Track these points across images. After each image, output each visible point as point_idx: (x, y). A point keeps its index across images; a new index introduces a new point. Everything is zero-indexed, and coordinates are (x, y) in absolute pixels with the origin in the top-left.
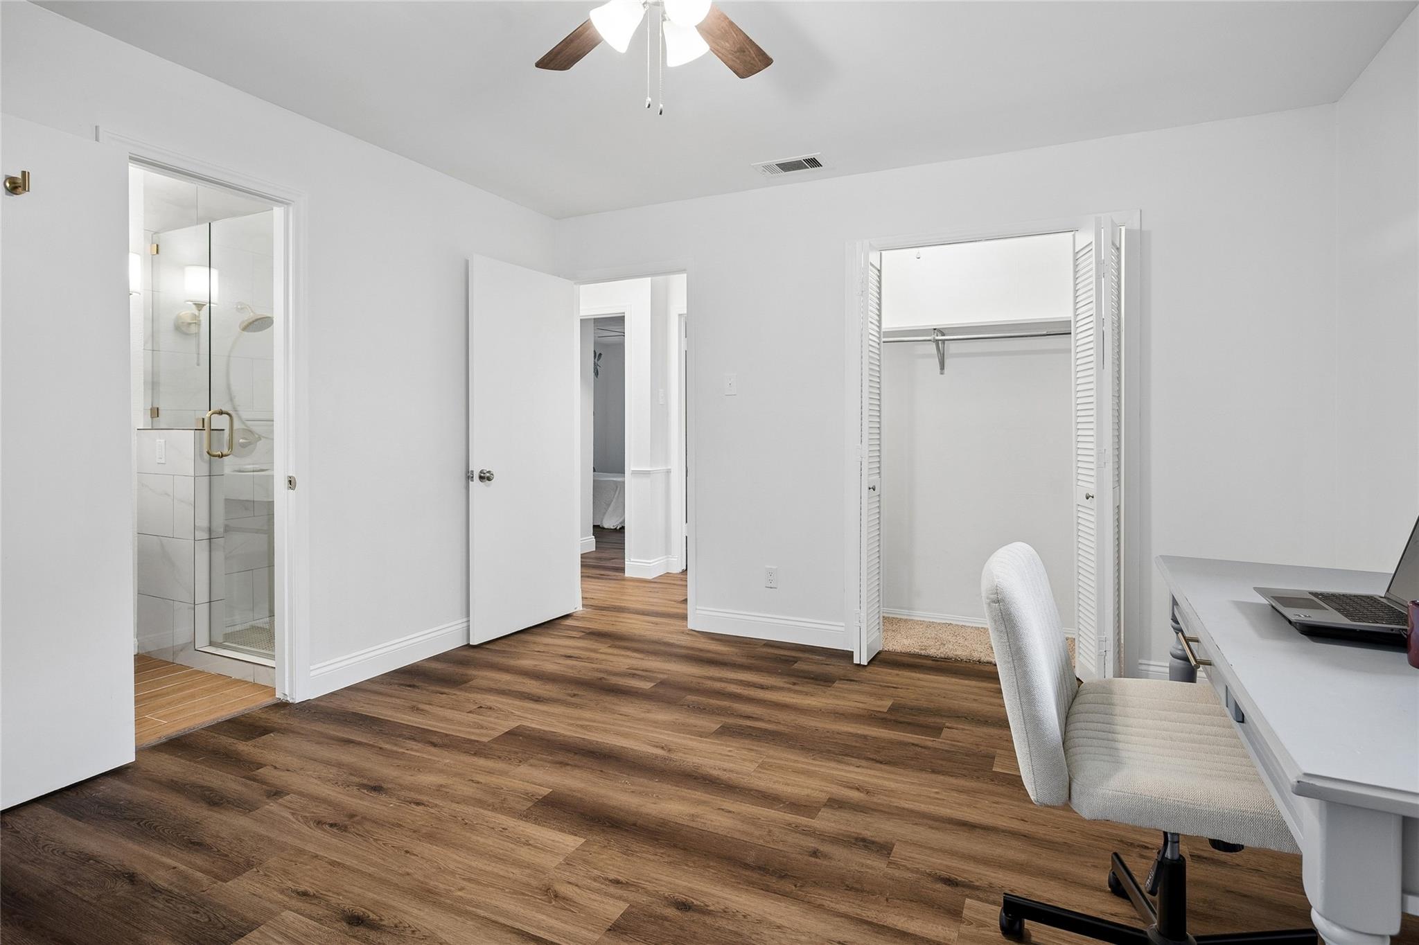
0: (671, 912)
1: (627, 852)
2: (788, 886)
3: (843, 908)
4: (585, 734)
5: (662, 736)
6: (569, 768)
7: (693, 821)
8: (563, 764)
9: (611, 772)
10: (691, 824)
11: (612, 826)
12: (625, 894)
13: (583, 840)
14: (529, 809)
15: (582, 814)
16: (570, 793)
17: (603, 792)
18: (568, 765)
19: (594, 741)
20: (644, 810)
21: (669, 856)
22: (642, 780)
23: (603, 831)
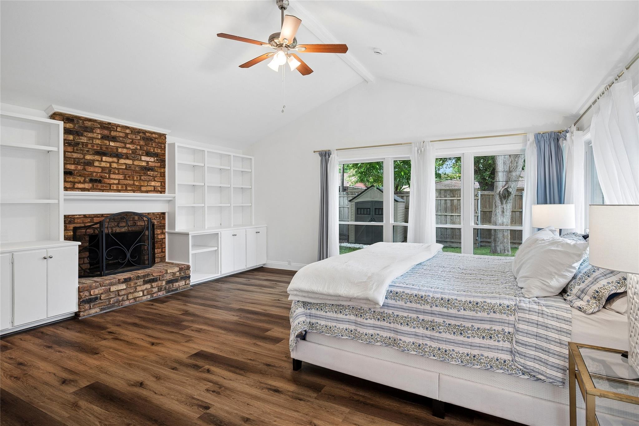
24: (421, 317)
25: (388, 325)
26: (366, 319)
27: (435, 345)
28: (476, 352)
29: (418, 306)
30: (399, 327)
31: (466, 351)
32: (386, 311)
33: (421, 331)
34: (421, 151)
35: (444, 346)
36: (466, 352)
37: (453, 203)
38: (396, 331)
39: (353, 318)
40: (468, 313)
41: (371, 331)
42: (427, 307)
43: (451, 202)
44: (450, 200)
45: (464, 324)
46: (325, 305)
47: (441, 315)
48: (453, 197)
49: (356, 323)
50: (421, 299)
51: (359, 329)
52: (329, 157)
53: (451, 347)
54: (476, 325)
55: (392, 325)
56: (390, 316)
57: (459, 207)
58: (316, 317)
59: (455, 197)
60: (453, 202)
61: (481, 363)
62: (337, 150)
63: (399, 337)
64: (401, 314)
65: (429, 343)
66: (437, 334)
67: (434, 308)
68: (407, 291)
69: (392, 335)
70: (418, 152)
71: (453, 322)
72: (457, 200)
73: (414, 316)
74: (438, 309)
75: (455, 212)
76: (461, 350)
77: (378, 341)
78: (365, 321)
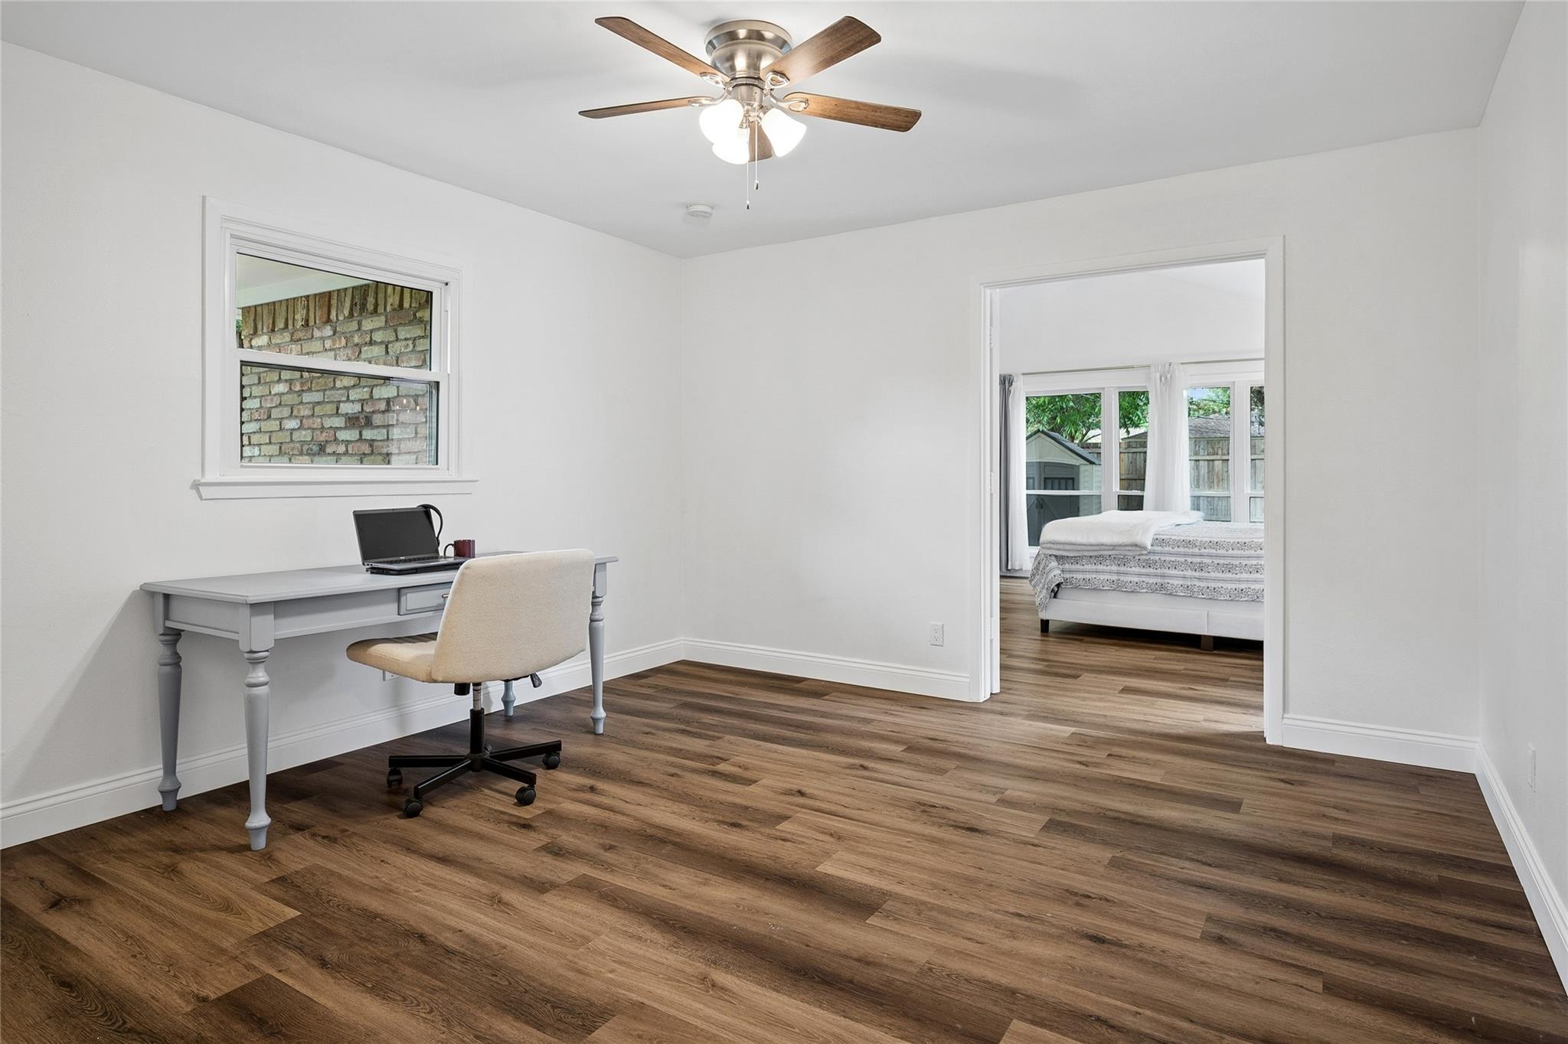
0: (744, 823)
1: (776, 859)
2: (649, 831)
3: (620, 818)
4: (845, 1029)
5: (709, 1012)
6: (855, 955)
7: (706, 879)
8: (865, 961)
9: (796, 944)
10: (708, 876)
11: (790, 879)
12: (778, 833)
13: (817, 869)
14: (885, 902)
15: (824, 893)
16: (844, 917)
17: (804, 916)
18: (858, 960)
19: (827, 1009)
20: (756, 892)
21: (739, 854)
22: (754, 929)
23: (798, 876)
24: (1189, 560)
25: (1155, 571)
26: (1131, 567)
27: (1203, 584)
28: (1243, 586)
29: (1186, 550)
30: (1166, 571)
31: (1234, 586)
32: (1152, 558)
33: (1189, 573)
34: (1166, 378)
35: (1212, 585)
36: (1234, 588)
37: (1213, 469)
38: (1163, 576)
39: (1114, 568)
40: (1236, 552)
41: (1136, 579)
42: (1196, 550)
43: (1208, 465)
44: (1207, 460)
45: (1232, 562)
46: (1081, 557)
47: (1210, 556)
48: (1214, 454)
49: (1118, 573)
50: (1189, 543)
51: (1122, 578)
52: (1011, 384)
53: (1220, 585)
54: (1244, 562)
55: (1159, 571)
56: (1156, 562)
57: (1225, 474)
58: (1070, 571)
59: (1217, 454)
60: (1213, 465)
61: (1248, 595)
62: (1023, 374)
63: (1166, 581)
64: (1168, 558)
65: (1197, 583)
66: (1206, 574)
67: (1203, 550)
68: (1173, 538)
69: (1159, 580)
70: (1161, 380)
71: (1221, 562)
72: (1223, 460)
73: (1182, 559)
74: (1206, 551)
75: (1218, 486)
76: (1229, 586)
77: (1143, 588)
78: (1129, 569)
